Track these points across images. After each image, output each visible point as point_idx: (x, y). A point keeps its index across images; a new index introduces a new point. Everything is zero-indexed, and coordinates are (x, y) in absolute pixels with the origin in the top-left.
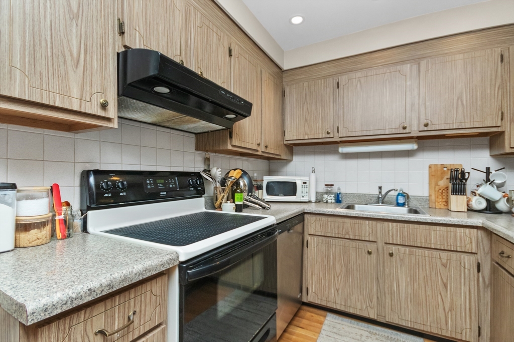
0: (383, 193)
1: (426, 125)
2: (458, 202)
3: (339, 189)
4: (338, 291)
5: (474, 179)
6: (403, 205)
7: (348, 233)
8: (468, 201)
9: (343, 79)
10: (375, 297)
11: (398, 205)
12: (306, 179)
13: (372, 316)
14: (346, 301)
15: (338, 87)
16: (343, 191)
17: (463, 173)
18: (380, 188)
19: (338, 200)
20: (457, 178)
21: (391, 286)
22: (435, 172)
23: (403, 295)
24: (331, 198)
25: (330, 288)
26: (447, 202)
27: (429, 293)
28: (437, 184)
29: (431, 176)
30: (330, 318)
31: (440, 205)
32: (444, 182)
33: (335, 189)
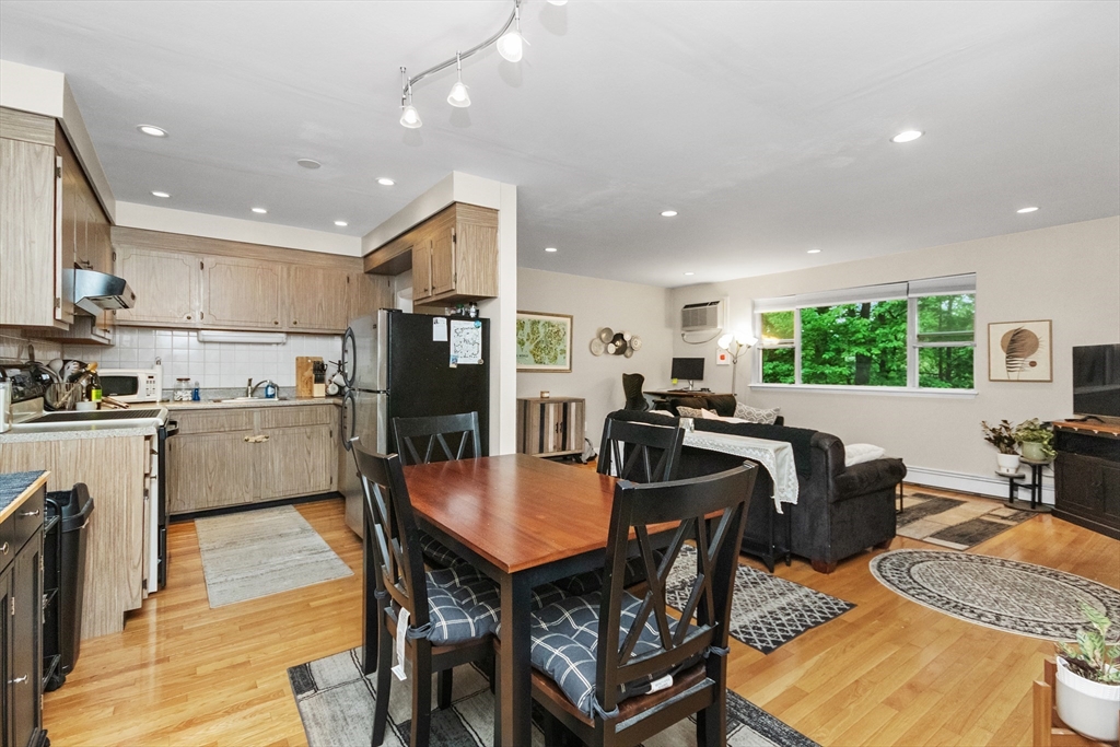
0: (253, 385)
1: (295, 323)
2: (319, 390)
3: (197, 384)
4: (210, 488)
5: (331, 370)
6: (273, 396)
7: (223, 426)
8: (327, 387)
9: (209, 261)
10: (252, 483)
11: (267, 396)
12: (151, 372)
13: (249, 499)
14: (220, 494)
15: (202, 267)
16: (201, 386)
17: (323, 365)
18: (250, 380)
19: (196, 397)
20: (319, 370)
21: (267, 466)
22: (301, 363)
23: (276, 471)
24: (187, 395)
25: (200, 488)
26: (311, 391)
27: (298, 462)
28: (302, 375)
29: (298, 367)
30: (199, 522)
31: (305, 393)
32: (309, 373)
33: (192, 384)
